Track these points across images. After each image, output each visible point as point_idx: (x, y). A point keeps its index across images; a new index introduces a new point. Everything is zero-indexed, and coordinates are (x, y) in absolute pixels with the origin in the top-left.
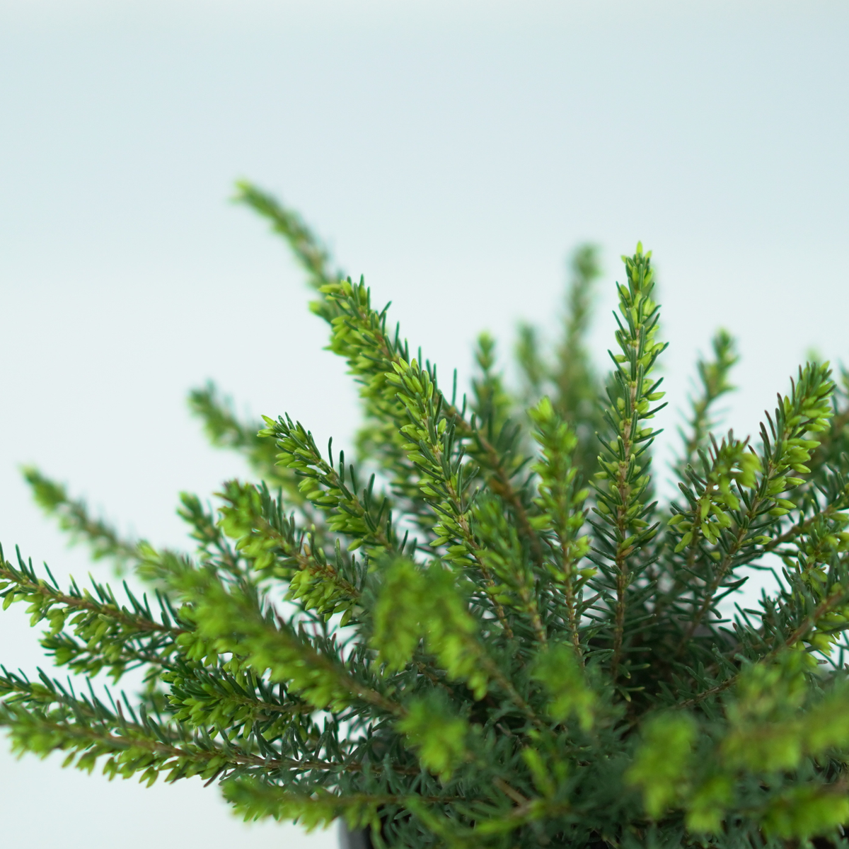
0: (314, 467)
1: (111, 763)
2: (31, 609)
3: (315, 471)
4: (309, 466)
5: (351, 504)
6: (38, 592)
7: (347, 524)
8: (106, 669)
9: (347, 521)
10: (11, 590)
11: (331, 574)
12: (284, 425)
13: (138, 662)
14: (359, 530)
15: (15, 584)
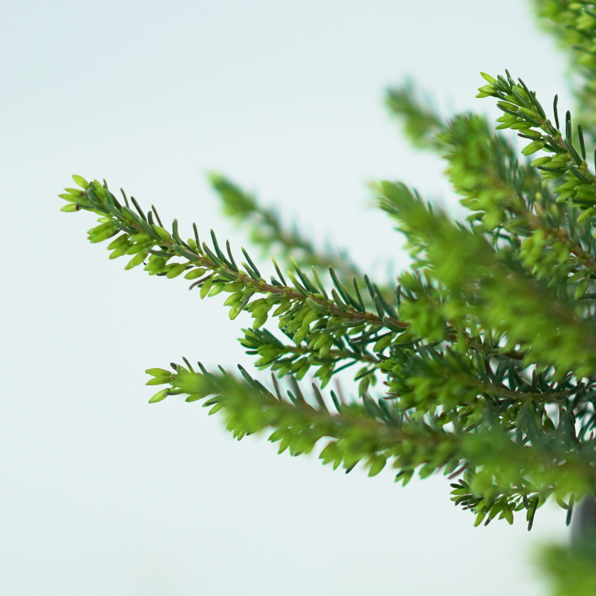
0: (539, 130)
1: (332, 446)
2: (231, 300)
3: (540, 134)
4: (532, 128)
5: (580, 169)
6: (238, 280)
7: (576, 192)
8: (314, 369)
9: (576, 188)
10: (209, 277)
11: (564, 239)
12: (505, 82)
13: (350, 360)
14: (590, 198)
15: (212, 271)
